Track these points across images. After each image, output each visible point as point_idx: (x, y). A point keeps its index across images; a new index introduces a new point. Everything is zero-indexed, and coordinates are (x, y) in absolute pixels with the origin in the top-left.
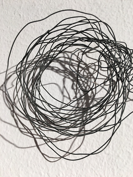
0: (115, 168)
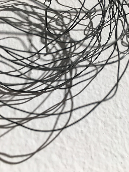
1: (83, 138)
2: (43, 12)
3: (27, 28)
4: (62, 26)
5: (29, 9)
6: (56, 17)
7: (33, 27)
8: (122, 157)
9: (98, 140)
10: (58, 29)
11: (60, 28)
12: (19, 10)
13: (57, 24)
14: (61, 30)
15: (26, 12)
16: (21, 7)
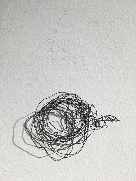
0: (91, 159)
1: (75, 157)
2: (66, 110)
3: (60, 117)
4: (72, 117)
5: (61, 109)
6: (70, 113)
7: (62, 117)
8: (86, 164)
9: (79, 159)
10: (71, 118)
11: (71, 117)
12: (58, 109)
13: (70, 115)
14: (72, 119)
15: (60, 110)
16: (58, 108)
